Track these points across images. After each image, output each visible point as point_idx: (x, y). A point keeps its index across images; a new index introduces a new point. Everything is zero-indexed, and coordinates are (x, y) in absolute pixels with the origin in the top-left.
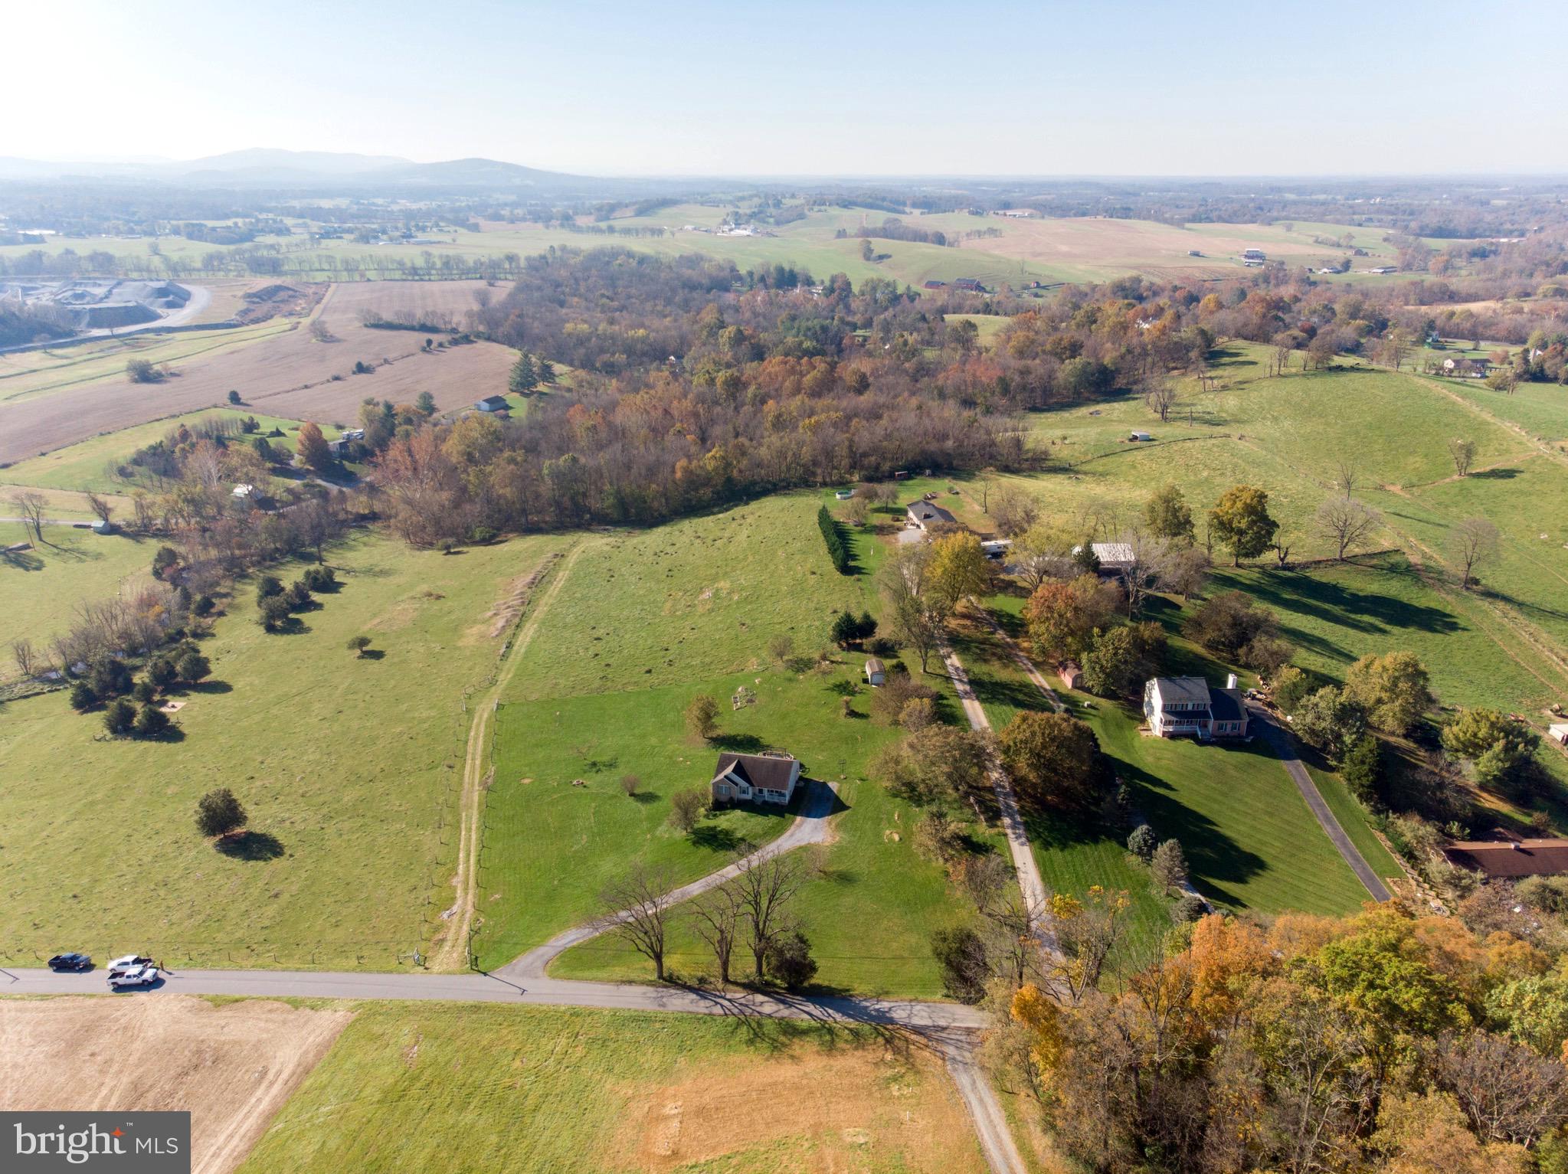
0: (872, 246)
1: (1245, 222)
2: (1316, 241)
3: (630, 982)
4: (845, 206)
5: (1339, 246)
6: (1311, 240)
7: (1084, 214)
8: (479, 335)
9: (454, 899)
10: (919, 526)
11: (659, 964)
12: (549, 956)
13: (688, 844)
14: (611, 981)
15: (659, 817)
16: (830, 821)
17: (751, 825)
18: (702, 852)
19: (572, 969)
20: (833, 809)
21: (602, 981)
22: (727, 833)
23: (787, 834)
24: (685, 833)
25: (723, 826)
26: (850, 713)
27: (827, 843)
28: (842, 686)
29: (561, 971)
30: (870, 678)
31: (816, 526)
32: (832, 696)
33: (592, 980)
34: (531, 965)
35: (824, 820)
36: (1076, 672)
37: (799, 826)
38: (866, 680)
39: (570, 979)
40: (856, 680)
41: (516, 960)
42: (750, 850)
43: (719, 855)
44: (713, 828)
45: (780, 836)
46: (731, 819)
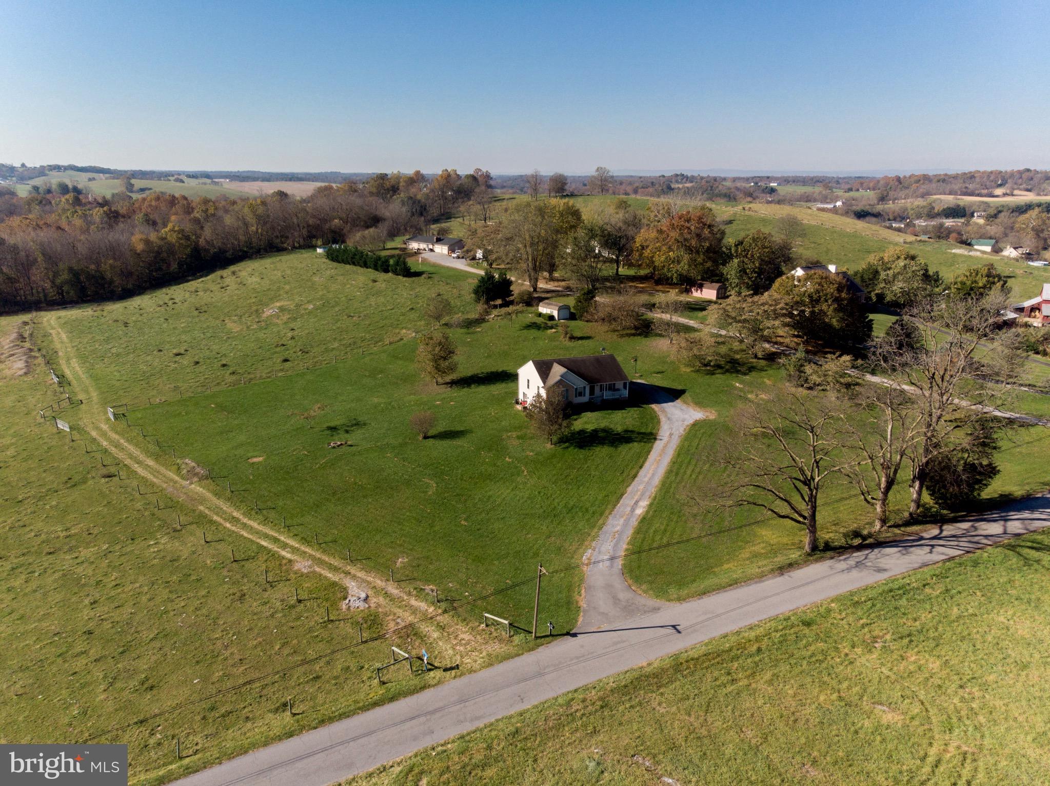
3: (787, 568)
9: (334, 584)
10: (432, 250)
11: (813, 529)
12: (618, 583)
13: (573, 451)
14: (761, 577)
15: (495, 445)
16: (685, 402)
17: (619, 420)
18: (602, 452)
19: (681, 584)
20: (673, 395)
21: (747, 580)
22: (604, 430)
23: (663, 419)
24: (549, 446)
25: (590, 427)
26: (572, 338)
27: (712, 417)
28: (533, 326)
29: (673, 591)
30: (555, 314)
31: (330, 262)
32: (534, 333)
33: (734, 583)
34: (616, 600)
35: (678, 403)
36: (717, 285)
37: (664, 411)
38: (551, 318)
39: (704, 593)
40: (539, 320)
41: (583, 604)
42: (649, 437)
43: (624, 449)
44: (582, 432)
45: (659, 422)
46: (588, 421)
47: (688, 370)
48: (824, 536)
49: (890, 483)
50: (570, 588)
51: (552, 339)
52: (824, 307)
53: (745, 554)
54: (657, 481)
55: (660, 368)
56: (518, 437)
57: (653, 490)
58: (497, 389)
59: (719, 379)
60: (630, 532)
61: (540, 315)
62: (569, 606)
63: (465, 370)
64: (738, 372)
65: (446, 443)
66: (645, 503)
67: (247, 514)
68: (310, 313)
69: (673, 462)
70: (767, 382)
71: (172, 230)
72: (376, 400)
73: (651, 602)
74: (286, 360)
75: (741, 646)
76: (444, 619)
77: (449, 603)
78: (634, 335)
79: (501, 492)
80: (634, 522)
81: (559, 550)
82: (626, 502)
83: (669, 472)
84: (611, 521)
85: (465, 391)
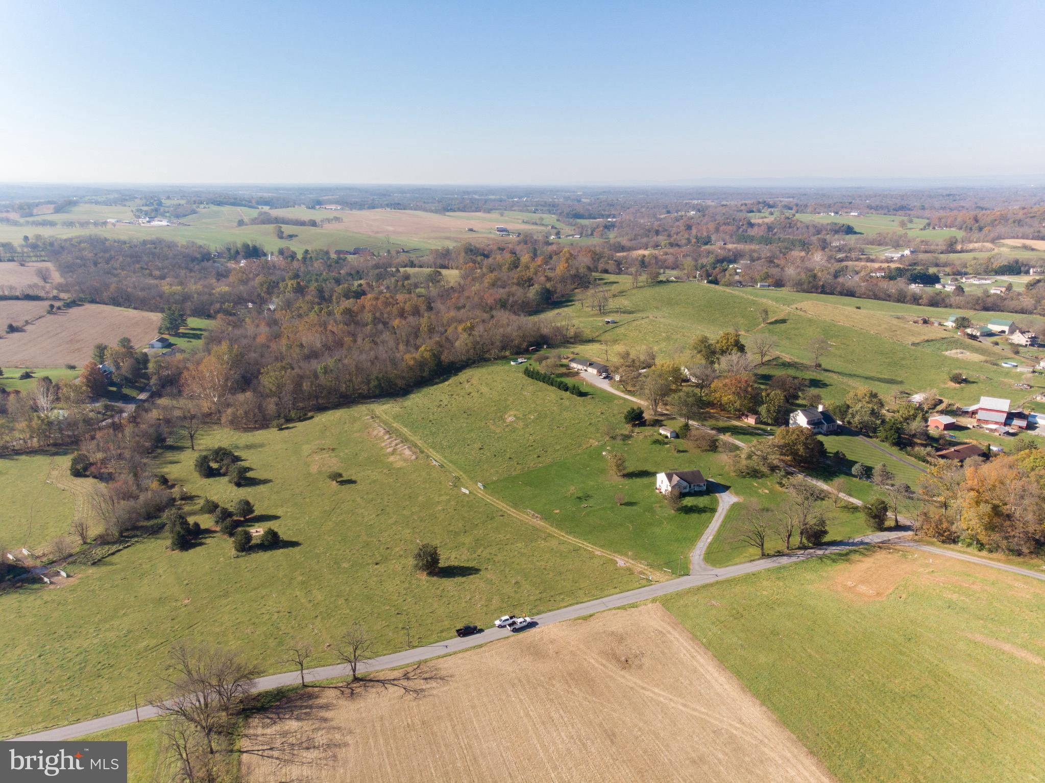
0: (282, 230)
1: (473, 212)
2: (523, 222)
3: (754, 560)
4: (219, 205)
5: (536, 224)
6: (520, 221)
7: (373, 208)
8: (81, 300)
9: (612, 559)
10: (586, 370)
11: (762, 549)
12: (702, 563)
13: (683, 515)
14: (745, 562)
15: (650, 509)
16: (731, 493)
17: (702, 501)
18: (695, 516)
19: (720, 564)
20: (725, 488)
21: (741, 563)
22: (695, 506)
23: (720, 501)
24: (673, 512)
25: (689, 504)
26: (679, 451)
27: (741, 501)
28: (657, 442)
29: (718, 566)
30: (669, 435)
31: (527, 378)
32: (658, 447)
33: (736, 564)
34: (701, 567)
35: (727, 492)
36: (756, 416)
37: (721, 497)
38: (667, 437)
39: (727, 566)
40: (660, 438)
41: (691, 567)
42: (713, 510)
43: (703, 515)
44: (686, 506)
45: (718, 503)
46: (689, 501)
47: (734, 474)
48: (766, 552)
49: (789, 536)
50: (687, 563)
51: (668, 451)
52: (799, 447)
53: (742, 556)
54: (716, 529)
55: (721, 472)
56: (660, 507)
57: (714, 533)
58: (645, 480)
59: (748, 480)
60: (705, 548)
61: (661, 434)
62: (687, 568)
63: (630, 469)
64: (756, 477)
65: (629, 508)
66: (711, 538)
67: (567, 533)
68: (533, 421)
69: (723, 522)
70: (769, 484)
71: (426, 350)
72: (592, 483)
73: (711, 568)
74: (539, 457)
75: (735, 579)
76: (651, 570)
77: (651, 566)
78: (709, 451)
79: (657, 530)
80: (707, 544)
81: (682, 553)
82: (704, 537)
83: (721, 526)
84: (699, 543)
85: (630, 481)
